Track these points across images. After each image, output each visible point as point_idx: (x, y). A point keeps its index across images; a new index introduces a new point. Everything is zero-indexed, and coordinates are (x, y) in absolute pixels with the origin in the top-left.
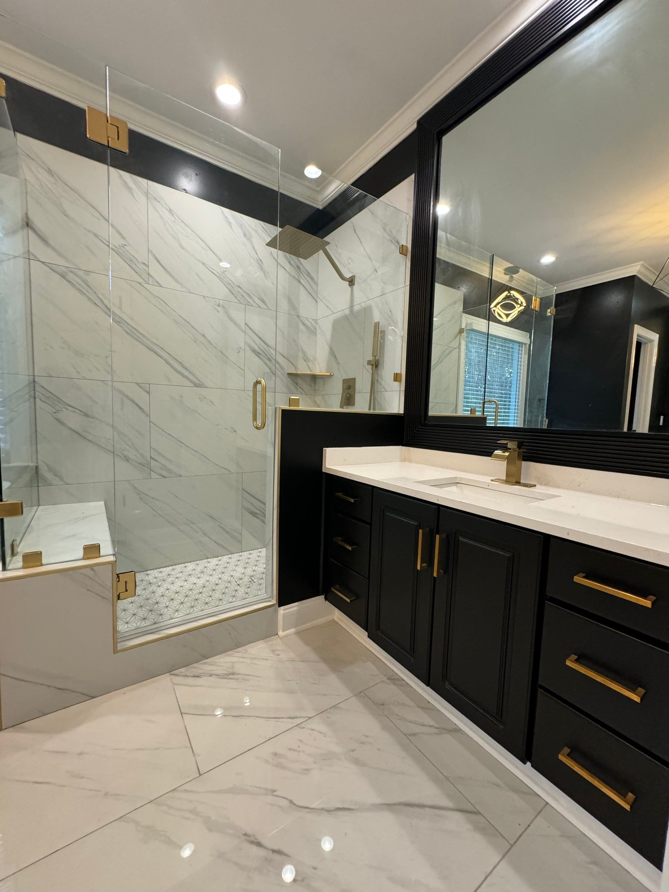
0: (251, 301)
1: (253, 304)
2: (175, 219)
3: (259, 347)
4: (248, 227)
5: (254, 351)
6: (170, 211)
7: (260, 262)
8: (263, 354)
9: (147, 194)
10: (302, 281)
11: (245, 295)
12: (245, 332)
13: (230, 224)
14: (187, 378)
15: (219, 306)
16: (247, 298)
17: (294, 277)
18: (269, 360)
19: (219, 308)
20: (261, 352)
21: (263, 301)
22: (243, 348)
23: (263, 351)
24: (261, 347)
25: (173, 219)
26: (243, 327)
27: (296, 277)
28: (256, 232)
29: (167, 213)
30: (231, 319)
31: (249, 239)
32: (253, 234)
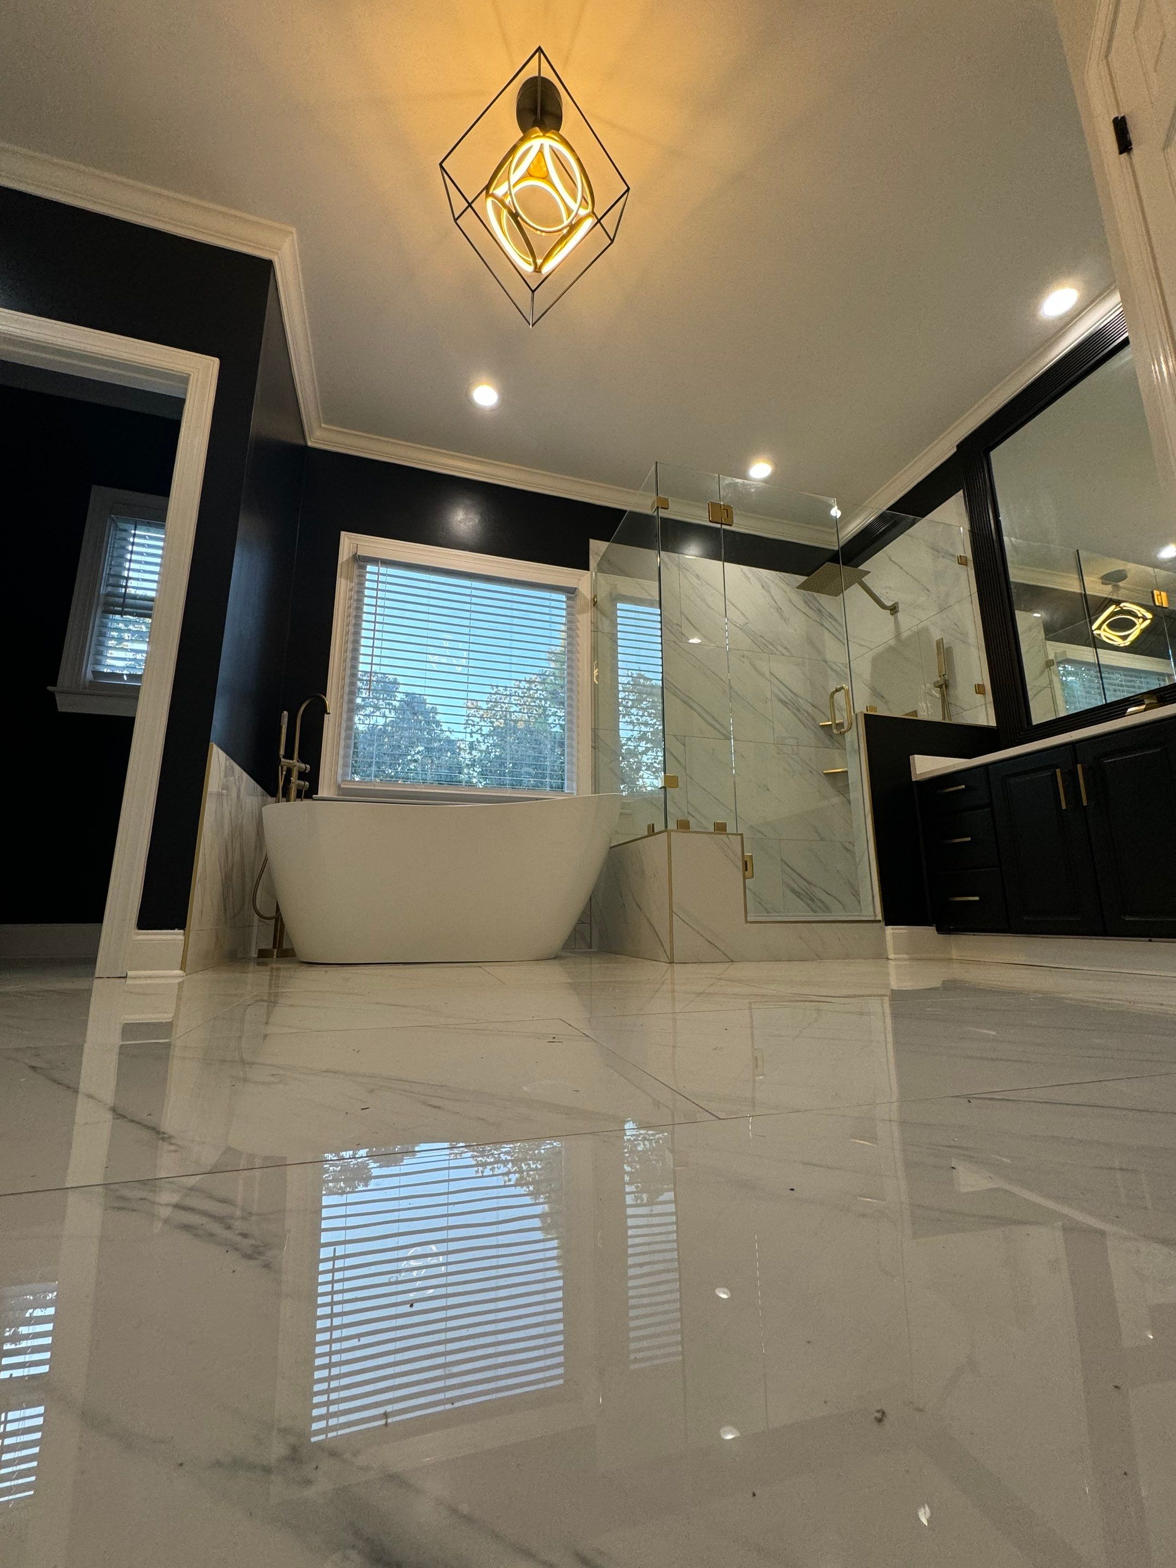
0: (774, 649)
1: (776, 652)
2: (702, 582)
3: (786, 697)
4: (765, 579)
5: (781, 701)
6: (697, 576)
7: (779, 609)
8: (790, 703)
9: (679, 566)
10: (825, 624)
11: (767, 643)
12: (771, 682)
13: (748, 579)
14: (719, 731)
15: (743, 657)
16: (770, 647)
17: (816, 621)
18: (798, 710)
19: (743, 659)
20: (788, 701)
21: (786, 648)
22: (769, 697)
23: (790, 701)
24: (789, 697)
25: (699, 582)
26: (767, 674)
27: (818, 620)
28: (773, 582)
29: (695, 578)
30: (756, 669)
31: (769, 592)
32: (772, 585)
